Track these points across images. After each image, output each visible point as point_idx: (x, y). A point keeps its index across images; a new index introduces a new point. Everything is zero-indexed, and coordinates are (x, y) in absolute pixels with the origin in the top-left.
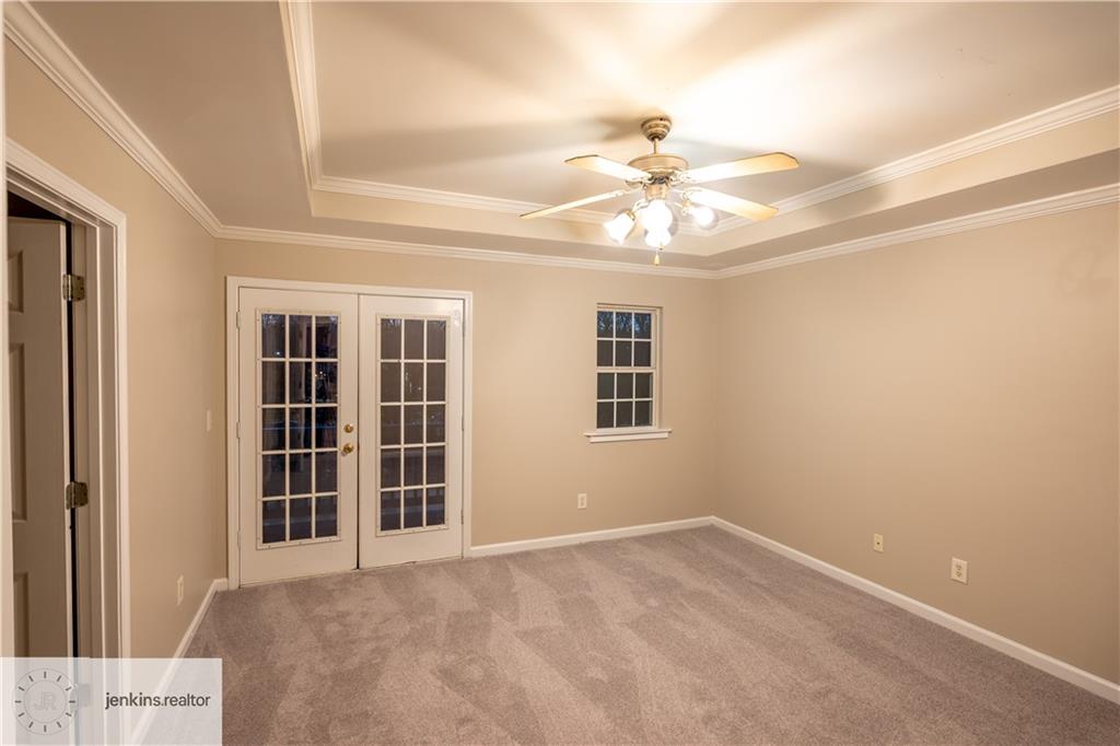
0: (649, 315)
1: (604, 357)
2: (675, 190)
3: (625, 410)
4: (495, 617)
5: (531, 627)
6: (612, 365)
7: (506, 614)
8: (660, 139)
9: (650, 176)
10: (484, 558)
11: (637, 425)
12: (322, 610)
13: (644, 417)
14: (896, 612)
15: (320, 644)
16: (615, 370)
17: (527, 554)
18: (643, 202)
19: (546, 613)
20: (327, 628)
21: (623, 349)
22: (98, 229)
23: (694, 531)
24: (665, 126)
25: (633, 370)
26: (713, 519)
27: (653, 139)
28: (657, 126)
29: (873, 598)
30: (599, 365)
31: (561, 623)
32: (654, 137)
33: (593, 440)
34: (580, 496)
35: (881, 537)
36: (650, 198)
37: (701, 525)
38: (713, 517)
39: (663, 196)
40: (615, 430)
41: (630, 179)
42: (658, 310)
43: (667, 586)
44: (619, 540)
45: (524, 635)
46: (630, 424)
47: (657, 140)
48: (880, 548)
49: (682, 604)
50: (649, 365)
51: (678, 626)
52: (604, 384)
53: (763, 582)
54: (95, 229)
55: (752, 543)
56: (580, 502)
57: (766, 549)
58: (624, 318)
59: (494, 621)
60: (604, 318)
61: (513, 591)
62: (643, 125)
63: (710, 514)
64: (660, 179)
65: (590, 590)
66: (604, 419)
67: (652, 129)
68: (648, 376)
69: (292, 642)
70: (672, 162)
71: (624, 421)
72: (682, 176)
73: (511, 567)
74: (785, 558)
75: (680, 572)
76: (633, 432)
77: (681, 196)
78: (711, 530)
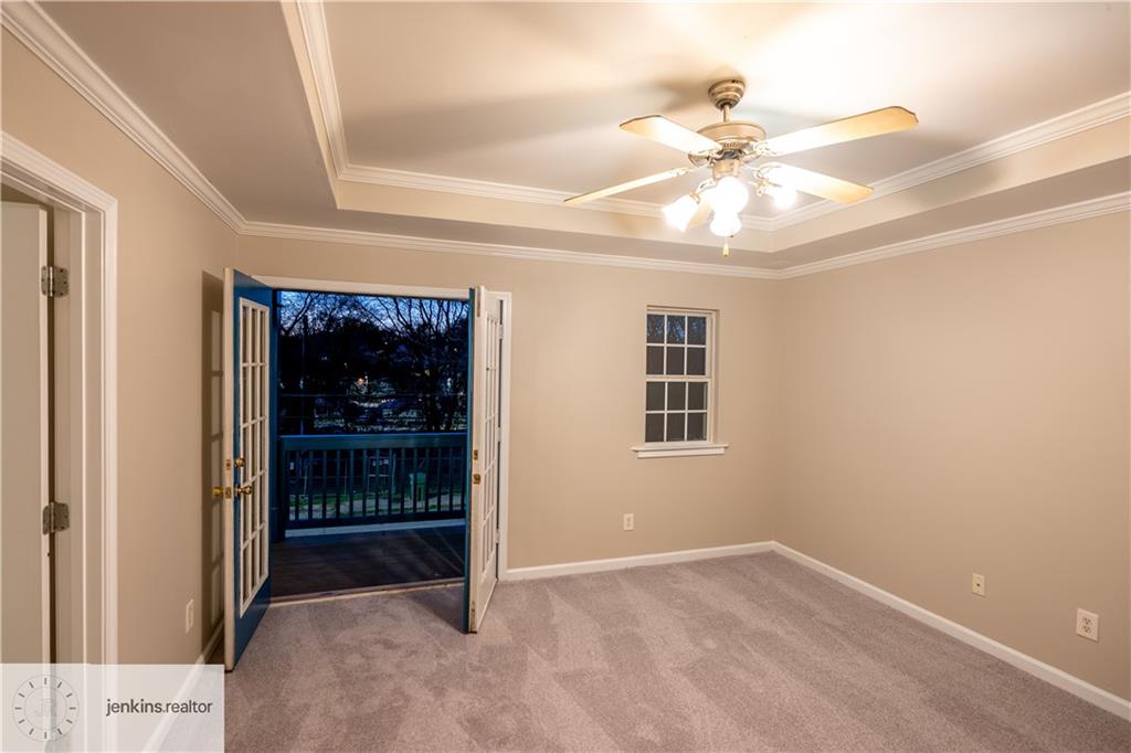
0: (704, 319)
1: (653, 365)
2: (747, 167)
3: (676, 421)
4: (532, 655)
5: (572, 668)
6: (662, 373)
7: (544, 650)
8: (731, 106)
9: (721, 148)
10: (521, 582)
11: (689, 439)
12: (344, 637)
13: (698, 431)
14: (1002, 668)
15: (338, 680)
16: (666, 378)
17: (567, 580)
18: (708, 182)
19: (589, 652)
20: (348, 661)
21: (675, 355)
22: (84, 214)
23: (752, 557)
24: (738, 90)
25: (686, 378)
26: (773, 545)
27: (722, 107)
28: (728, 89)
29: (972, 649)
30: (648, 373)
31: (606, 665)
32: (725, 104)
33: (641, 455)
34: (626, 516)
35: (982, 577)
36: (718, 176)
37: (761, 551)
38: (773, 542)
39: (735, 174)
40: (665, 444)
41: (695, 153)
42: (714, 314)
43: (724, 624)
44: (669, 566)
45: (564, 679)
46: (682, 438)
47: (727, 107)
48: (981, 590)
49: (742, 647)
50: (703, 374)
51: (742, 675)
52: (654, 394)
53: (837, 623)
54: (80, 214)
55: (820, 575)
56: (625, 522)
57: (836, 582)
58: (675, 321)
59: (530, 659)
60: (654, 322)
61: (553, 623)
62: (710, 90)
63: (771, 539)
64: (731, 153)
65: (638, 627)
66: (653, 433)
67: (722, 94)
68: (703, 385)
69: (309, 675)
70: (746, 131)
71: (675, 435)
72: (759, 147)
73: (550, 593)
74: (860, 594)
75: (738, 606)
76: (685, 447)
77: (755, 174)
78: (770, 558)
